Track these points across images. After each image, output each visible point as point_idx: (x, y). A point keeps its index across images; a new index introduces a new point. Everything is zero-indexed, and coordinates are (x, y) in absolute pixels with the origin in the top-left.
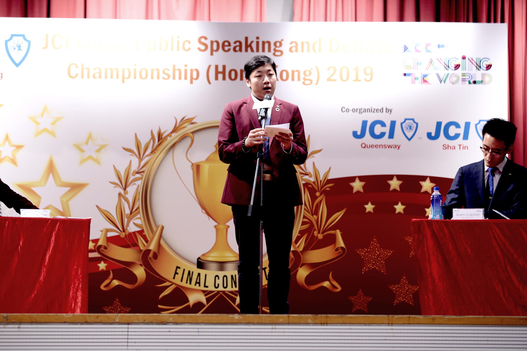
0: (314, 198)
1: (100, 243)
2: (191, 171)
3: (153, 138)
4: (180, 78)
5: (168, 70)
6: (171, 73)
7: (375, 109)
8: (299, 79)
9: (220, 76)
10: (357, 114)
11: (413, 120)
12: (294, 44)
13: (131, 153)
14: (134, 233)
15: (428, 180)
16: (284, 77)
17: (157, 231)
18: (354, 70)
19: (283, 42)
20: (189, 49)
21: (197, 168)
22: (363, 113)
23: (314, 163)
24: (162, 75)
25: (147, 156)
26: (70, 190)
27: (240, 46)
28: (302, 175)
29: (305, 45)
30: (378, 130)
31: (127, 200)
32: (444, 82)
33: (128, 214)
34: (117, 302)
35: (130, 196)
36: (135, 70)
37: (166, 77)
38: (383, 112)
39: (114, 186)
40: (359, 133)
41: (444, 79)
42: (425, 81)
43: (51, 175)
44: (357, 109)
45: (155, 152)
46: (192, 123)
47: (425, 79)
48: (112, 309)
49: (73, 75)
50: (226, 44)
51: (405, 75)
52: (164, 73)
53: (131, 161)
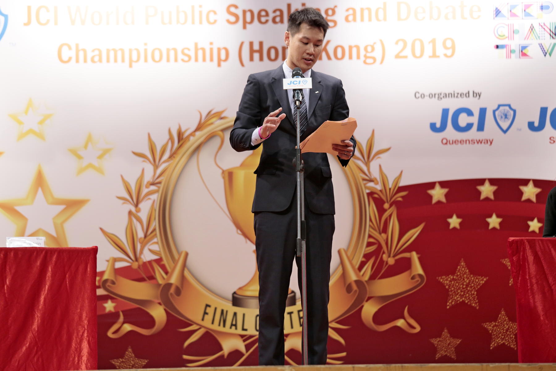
0: (381, 211)
1: (106, 277)
2: (222, 181)
3: (171, 138)
4: (204, 60)
5: (189, 50)
6: (192, 54)
7: (458, 94)
8: (358, 57)
9: (256, 56)
10: (435, 100)
11: (509, 106)
12: (351, 12)
13: (142, 159)
14: (150, 262)
15: (531, 184)
16: (339, 55)
17: (179, 259)
18: (429, 43)
19: (336, 10)
20: (215, 21)
21: (229, 176)
22: (443, 99)
23: (380, 166)
24: (180, 57)
25: (164, 162)
26: (65, 209)
27: (281, 16)
28: (365, 182)
29: (366, 13)
30: (463, 120)
31: (139, 220)
32: (550, 55)
33: (141, 238)
34: (129, 352)
35: (144, 215)
36: (146, 50)
37: (186, 58)
38: (469, 96)
39: (122, 201)
40: (438, 125)
41: (549, 51)
42: (524, 55)
43: (40, 190)
44: (435, 95)
45: (174, 157)
46: (222, 118)
47: (524, 51)
48: (123, 362)
49: (65, 58)
50: (263, 13)
51: (497, 47)
52: (183, 53)
53: (143, 170)
